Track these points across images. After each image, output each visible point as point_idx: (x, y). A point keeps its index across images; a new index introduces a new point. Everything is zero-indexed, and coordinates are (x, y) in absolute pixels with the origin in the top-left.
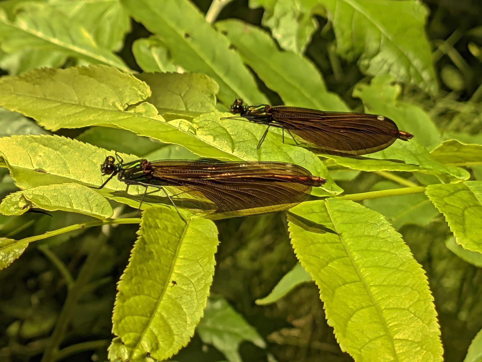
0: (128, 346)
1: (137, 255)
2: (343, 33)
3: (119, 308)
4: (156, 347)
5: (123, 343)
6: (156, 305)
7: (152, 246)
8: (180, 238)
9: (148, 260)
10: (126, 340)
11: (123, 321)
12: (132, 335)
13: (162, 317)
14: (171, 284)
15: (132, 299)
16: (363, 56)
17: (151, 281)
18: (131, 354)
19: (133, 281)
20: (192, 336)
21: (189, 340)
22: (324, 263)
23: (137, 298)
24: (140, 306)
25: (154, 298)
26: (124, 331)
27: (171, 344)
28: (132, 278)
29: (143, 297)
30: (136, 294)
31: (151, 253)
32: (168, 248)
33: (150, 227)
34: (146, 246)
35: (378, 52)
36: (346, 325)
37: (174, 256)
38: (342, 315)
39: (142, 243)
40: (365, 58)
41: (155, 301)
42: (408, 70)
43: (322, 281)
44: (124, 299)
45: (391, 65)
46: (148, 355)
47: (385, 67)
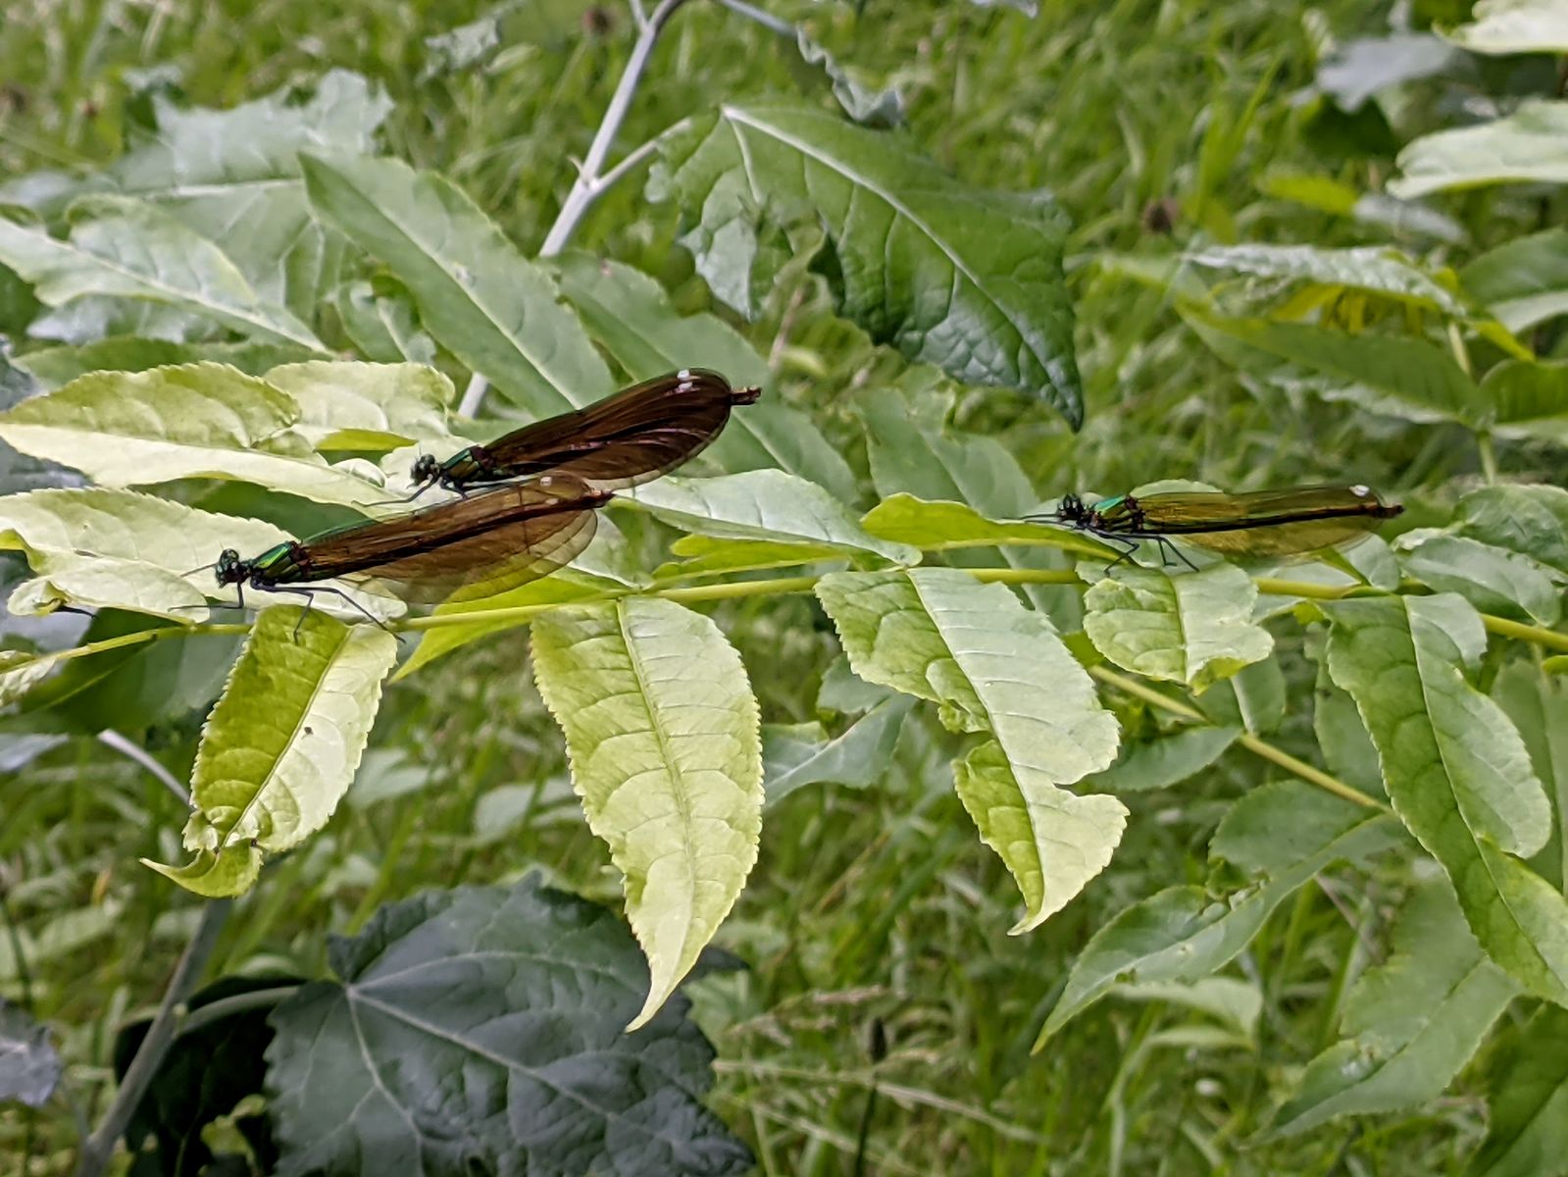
0: (217, 826)
1: (241, 680)
2: (860, 267)
3: (204, 765)
4: (267, 830)
5: (209, 823)
6: (273, 764)
7: (271, 668)
8: (328, 658)
9: (261, 691)
10: (214, 817)
11: (211, 787)
12: (225, 810)
13: (281, 784)
14: (302, 732)
15: (227, 752)
16: (909, 321)
17: (263, 727)
18: (222, 839)
19: (232, 722)
20: (332, 814)
21: (328, 820)
22: (590, 700)
23: (237, 751)
24: (242, 764)
25: (269, 753)
26: (211, 802)
27: (294, 827)
28: (228, 719)
29: (247, 751)
30: (234, 746)
31: (268, 680)
32: (302, 674)
33: (271, 638)
34: (260, 667)
35: (944, 313)
36: (607, 795)
37: (312, 689)
38: (604, 781)
39: (250, 662)
40: (913, 329)
41: (272, 758)
42: (1013, 355)
43: (576, 726)
44: (212, 750)
45: (972, 344)
46: (253, 843)
47: (961, 348)
